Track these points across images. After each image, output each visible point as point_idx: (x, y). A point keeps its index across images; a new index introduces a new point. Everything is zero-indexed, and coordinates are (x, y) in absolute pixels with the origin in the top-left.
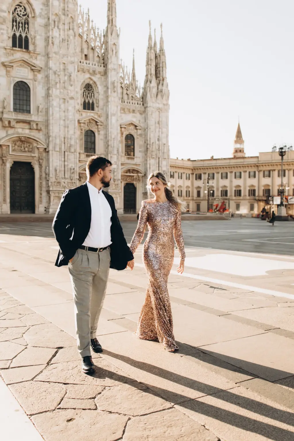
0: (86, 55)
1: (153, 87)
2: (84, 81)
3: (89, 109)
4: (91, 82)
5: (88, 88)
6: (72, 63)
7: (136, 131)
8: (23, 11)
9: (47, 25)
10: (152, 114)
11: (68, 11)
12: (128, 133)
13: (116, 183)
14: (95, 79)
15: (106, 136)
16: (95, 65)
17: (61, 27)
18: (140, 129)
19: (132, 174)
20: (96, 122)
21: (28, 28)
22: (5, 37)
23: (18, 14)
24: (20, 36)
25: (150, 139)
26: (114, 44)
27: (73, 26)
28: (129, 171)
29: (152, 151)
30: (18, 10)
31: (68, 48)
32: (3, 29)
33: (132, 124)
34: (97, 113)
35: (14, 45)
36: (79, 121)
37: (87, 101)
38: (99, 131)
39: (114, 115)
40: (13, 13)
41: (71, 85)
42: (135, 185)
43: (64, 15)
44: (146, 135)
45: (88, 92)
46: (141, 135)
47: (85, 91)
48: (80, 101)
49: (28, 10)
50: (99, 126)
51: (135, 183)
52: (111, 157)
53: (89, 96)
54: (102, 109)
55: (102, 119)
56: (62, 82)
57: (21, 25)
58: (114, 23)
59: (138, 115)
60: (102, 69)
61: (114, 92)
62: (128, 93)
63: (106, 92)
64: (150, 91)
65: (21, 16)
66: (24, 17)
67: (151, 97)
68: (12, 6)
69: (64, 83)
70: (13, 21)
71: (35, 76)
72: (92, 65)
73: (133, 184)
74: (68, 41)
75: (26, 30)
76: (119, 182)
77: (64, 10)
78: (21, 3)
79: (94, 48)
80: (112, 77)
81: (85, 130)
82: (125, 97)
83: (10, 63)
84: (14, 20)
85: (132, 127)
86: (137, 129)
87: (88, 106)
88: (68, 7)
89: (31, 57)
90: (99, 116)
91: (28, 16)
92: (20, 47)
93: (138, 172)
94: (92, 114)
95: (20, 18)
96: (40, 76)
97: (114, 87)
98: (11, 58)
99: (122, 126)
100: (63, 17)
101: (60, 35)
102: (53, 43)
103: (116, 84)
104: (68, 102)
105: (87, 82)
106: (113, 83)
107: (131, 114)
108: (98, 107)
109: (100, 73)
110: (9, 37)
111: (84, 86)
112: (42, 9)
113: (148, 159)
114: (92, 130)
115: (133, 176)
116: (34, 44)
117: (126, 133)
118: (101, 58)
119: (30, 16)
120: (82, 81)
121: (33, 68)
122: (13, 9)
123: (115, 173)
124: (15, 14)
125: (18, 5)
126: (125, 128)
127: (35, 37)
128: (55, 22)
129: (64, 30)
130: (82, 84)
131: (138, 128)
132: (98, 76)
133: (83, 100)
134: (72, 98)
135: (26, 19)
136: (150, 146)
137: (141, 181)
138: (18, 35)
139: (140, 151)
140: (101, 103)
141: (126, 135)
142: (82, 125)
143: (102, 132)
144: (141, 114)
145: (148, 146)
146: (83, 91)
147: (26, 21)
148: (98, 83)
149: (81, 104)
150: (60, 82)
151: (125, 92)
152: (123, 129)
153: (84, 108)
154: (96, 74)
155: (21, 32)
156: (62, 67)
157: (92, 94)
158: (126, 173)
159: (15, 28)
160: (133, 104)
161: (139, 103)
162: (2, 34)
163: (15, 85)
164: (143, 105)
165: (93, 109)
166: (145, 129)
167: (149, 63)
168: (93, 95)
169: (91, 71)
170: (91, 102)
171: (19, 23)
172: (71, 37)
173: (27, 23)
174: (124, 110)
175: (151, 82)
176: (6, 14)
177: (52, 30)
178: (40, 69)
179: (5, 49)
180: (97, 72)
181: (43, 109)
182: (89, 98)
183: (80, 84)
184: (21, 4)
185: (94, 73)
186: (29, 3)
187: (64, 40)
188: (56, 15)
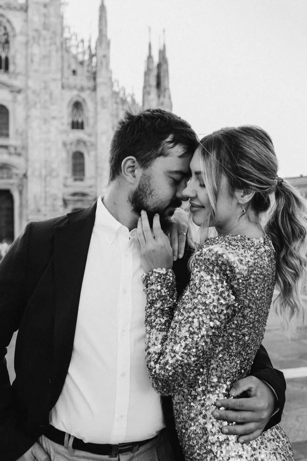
0: (74, 71)
2: (72, 99)
3: (78, 128)
4: (80, 100)
5: (77, 105)
6: (54, 80)
8: (3, 30)
9: (27, 43)
11: (49, 25)
14: (83, 95)
15: (96, 157)
16: (83, 81)
17: (41, 42)
20: (85, 143)
21: (8, 48)
26: (104, 56)
27: (55, 40)
31: (49, 65)
34: (86, 133)
36: (64, 142)
37: (75, 121)
38: (88, 153)
39: (104, 133)
41: (53, 104)
43: (45, 29)
45: (77, 110)
47: (73, 109)
48: (67, 120)
49: (9, 29)
50: (89, 148)
53: (77, 114)
54: (93, 128)
55: (92, 139)
56: (42, 101)
57: (0, 45)
58: (104, 33)
60: (91, 84)
61: (104, 108)
63: (96, 109)
65: (1, 35)
66: (4, 37)
69: (45, 102)
72: (80, 80)
74: (49, 57)
75: (6, 49)
77: (45, 24)
79: (82, 62)
80: (103, 92)
81: (72, 152)
87: (77, 125)
88: (49, 21)
89: (10, 78)
90: (90, 135)
91: (8, 35)
94: (81, 134)
96: (20, 97)
97: (104, 103)
100: (44, 33)
101: (40, 51)
102: (32, 61)
103: (105, 100)
104: (49, 122)
105: (75, 100)
106: (102, 99)
108: (88, 125)
109: (89, 88)
111: (72, 103)
112: (22, 27)
114: (81, 151)
116: (14, 64)
118: (92, 73)
119: (10, 34)
120: (69, 99)
121: (11, 89)
127: (15, 56)
128: (34, 38)
129: (45, 46)
130: (70, 102)
132: (88, 92)
133: (71, 120)
134: (54, 118)
135: (7, 39)
140: (91, 121)
142: (68, 147)
143: (92, 153)
146: (70, 109)
147: (6, 41)
148: (88, 101)
149: (68, 124)
150: (40, 102)
151: (120, 107)
153: (73, 128)
154: (85, 90)
156: (43, 85)
165: (82, 128)
168: (81, 112)
169: (78, 87)
170: (80, 121)
172: (53, 53)
177: (31, 47)
178: (18, 89)
180: (85, 88)
182: (77, 117)
183: (67, 102)
185: (82, 89)
186: (8, 21)
187: (45, 57)
188: (36, 30)
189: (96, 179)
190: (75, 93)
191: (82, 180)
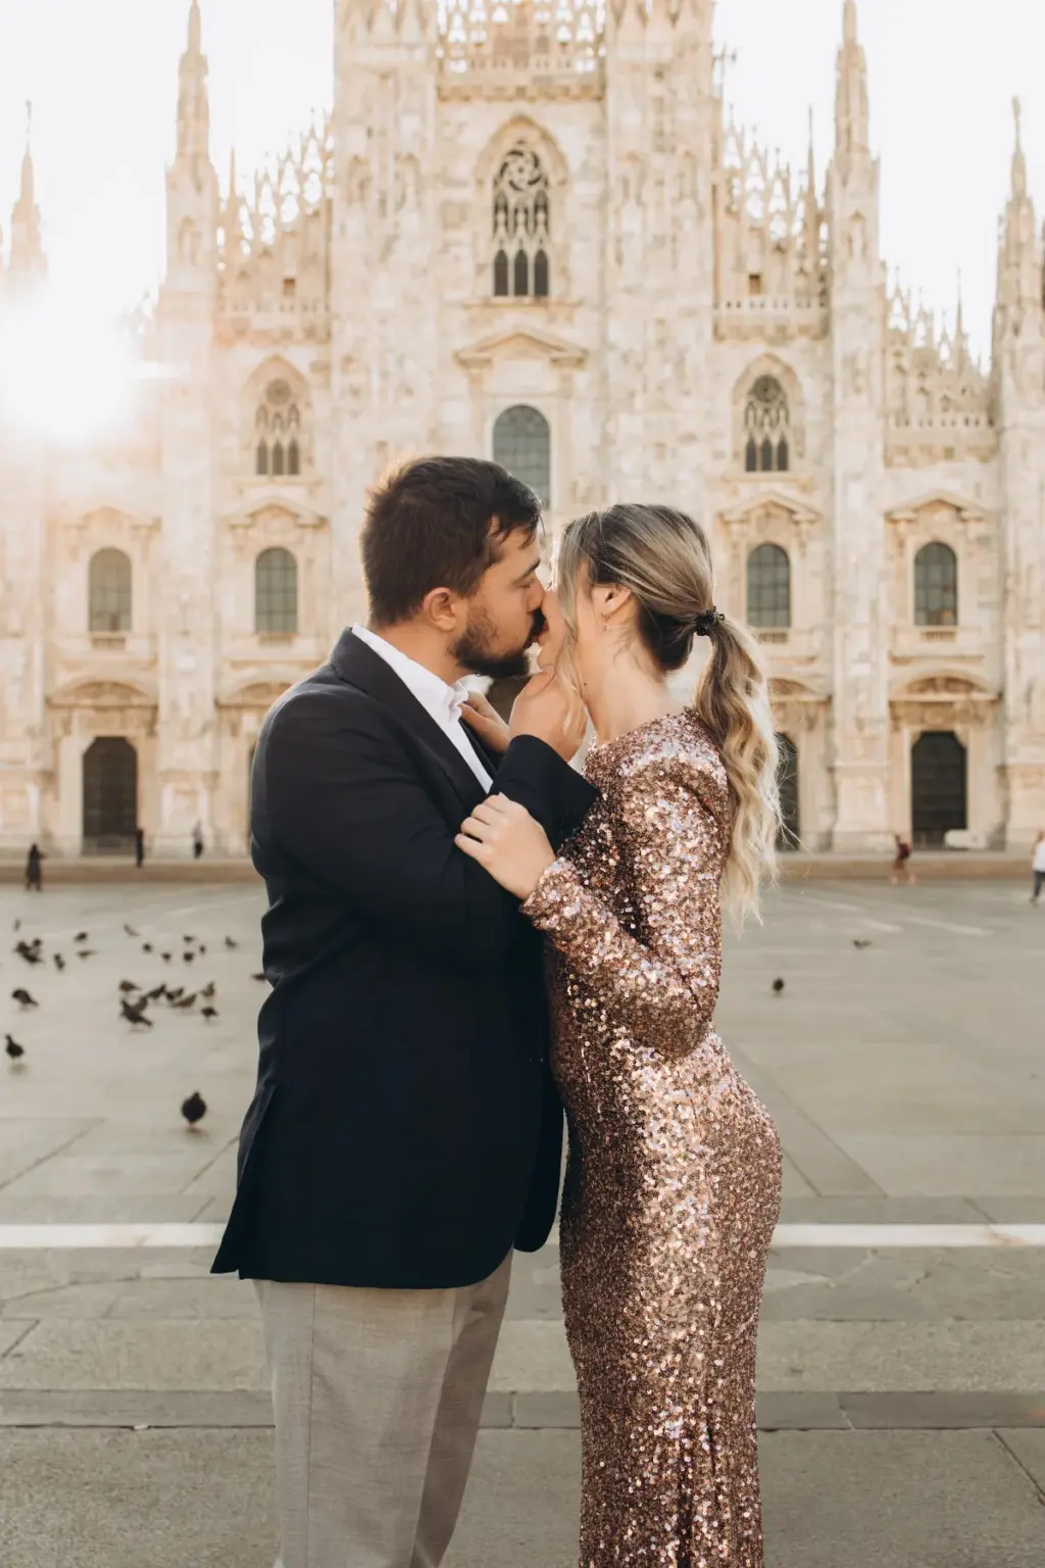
0: (755, 278)
1: (1028, 350)
2: (747, 371)
3: (767, 467)
4: (775, 371)
5: (766, 390)
6: (691, 313)
7: (959, 526)
8: (529, 167)
9: (604, 200)
10: (1024, 455)
11: (674, 134)
12: (925, 539)
13: (868, 731)
14: (786, 354)
15: (829, 557)
16: (785, 306)
17: (649, 194)
18: (979, 520)
19: (945, 697)
20: (791, 512)
21: (546, 224)
22: (467, 267)
23: (512, 184)
24: (521, 255)
25: (1017, 551)
26: (857, 216)
27: (694, 183)
28: (929, 683)
29: (1028, 601)
30: (513, 168)
31: (674, 266)
32: (459, 244)
33: (941, 503)
34: (795, 480)
35: (500, 288)
36: (721, 515)
37: (759, 441)
38: (802, 545)
39: (857, 477)
40: (496, 183)
41: (687, 393)
42: (962, 738)
43: (660, 149)
44: (1002, 539)
45: (765, 405)
46: (983, 541)
47: (751, 404)
48: (732, 442)
49: (547, 163)
50: (804, 527)
51: (959, 728)
52: (846, 636)
53: (767, 420)
54: (819, 462)
55: (816, 501)
56: (652, 386)
57: (521, 217)
58: (856, 138)
59: (971, 465)
60: (812, 315)
61: (858, 390)
62: (928, 384)
63: (829, 397)
64: (1013, 366)
65: (523, 185)
66: (534, 189)
67: (1020, 388)
68: (491, 159)
69: (660, 388)
70: (496, 209)
71: (567, 379)
72: (775, 306)
73: (951, 736)
74: (674, 239)
75: (541, 228)
76: (884, 729)
77: (660, 133)
78: (521, 142)
79: (783, 245)
80: (852, 336)
81: (748, 545)
82: (917, 404)
83: (483, 349)
84: (500, 206)
85: (945, 515)
86: (964, 521)
87: (765, 457)
88: (673, 121)
89: (552, 319)
90: (805, 489)
91: (546, 183)
92: (521, 290)
93: (969, 686)
94: (778, 487)
95: (519, 195)
96: (582, 379)
97: (856, 373)
98: (485, 332)
99: (897, 516)
100: (657, 161)
101: (644, 224)
102: (619, 259)
103: (862, 364)
104: (674, 453)
105: (758, 372)
106: (850, 361)
107: (942, 465)
108: (801, 455)
109: (804, 330)
110: (480, 268)
111: (749, 385)
112: (589, 150)
113: (1010, 632)
114: (780, 540)
115: (950, 704)
116: (564, 272)
117: (914, 542)
118: (815, 277)
119: (553, 180)
120: (737, 370)
121: (556, 354)
122: (495, 168)
123: (862, 697)
124: (504, 185)
125: (515, 153)
126: (909, 521)
127: (566, 248)
128: (625, 182)
129: (659, 204)
130: (740, 381)
131: (965, 514)
132: (802, 342)
133: (744, 440)
134: (690, 438)
135: (542, 195)
136: (1017, 582)
137: (988, 721)
138: (511, 253)
139: (981, 605)
140: (812, 441)
141: (919, 547)
142: (735, 528)
143: (816, 548)
144: (984, 459)
145: (1010, 583)
146: (743, 403)
147: (541, 202)
148: (801, 371)
149: (736, 455)
150: (645, 389)
151: (913, 383)
152: (902, 527)
153: (751, 466)
154: (792, 338)
155: (521, 241)
156: (652, 334)
157: (778, 412)
158: (922, 690)
159: (501, 230)
160: (943, 424)
161: (972, 417)
162: (457, 259)
163: (499, 423)
164: (991, 422)
165: (783, 465)
166: (999, 516)
167: (1013, 258)
168: (782, 414)
169: (770, 331)
170: (775, 441)
171: (516, 211)
172: (688, 225)
173: (542, 206)
174: (905, 451)
175: (1016, 331)
176: (465, 194)
177: (617, 212)
178: (578, 354)
179: (466, 307)
180: (792, 329)
181: (589, 490)
182: (767, 428)
183: (731, 382)
184: (520, 148)
185: (782, 335)
186: (546, 137)
187: (659, 241)
188: (633, 157)
189: (829, 632)
190: (759, 348)
191: (782, 638)
